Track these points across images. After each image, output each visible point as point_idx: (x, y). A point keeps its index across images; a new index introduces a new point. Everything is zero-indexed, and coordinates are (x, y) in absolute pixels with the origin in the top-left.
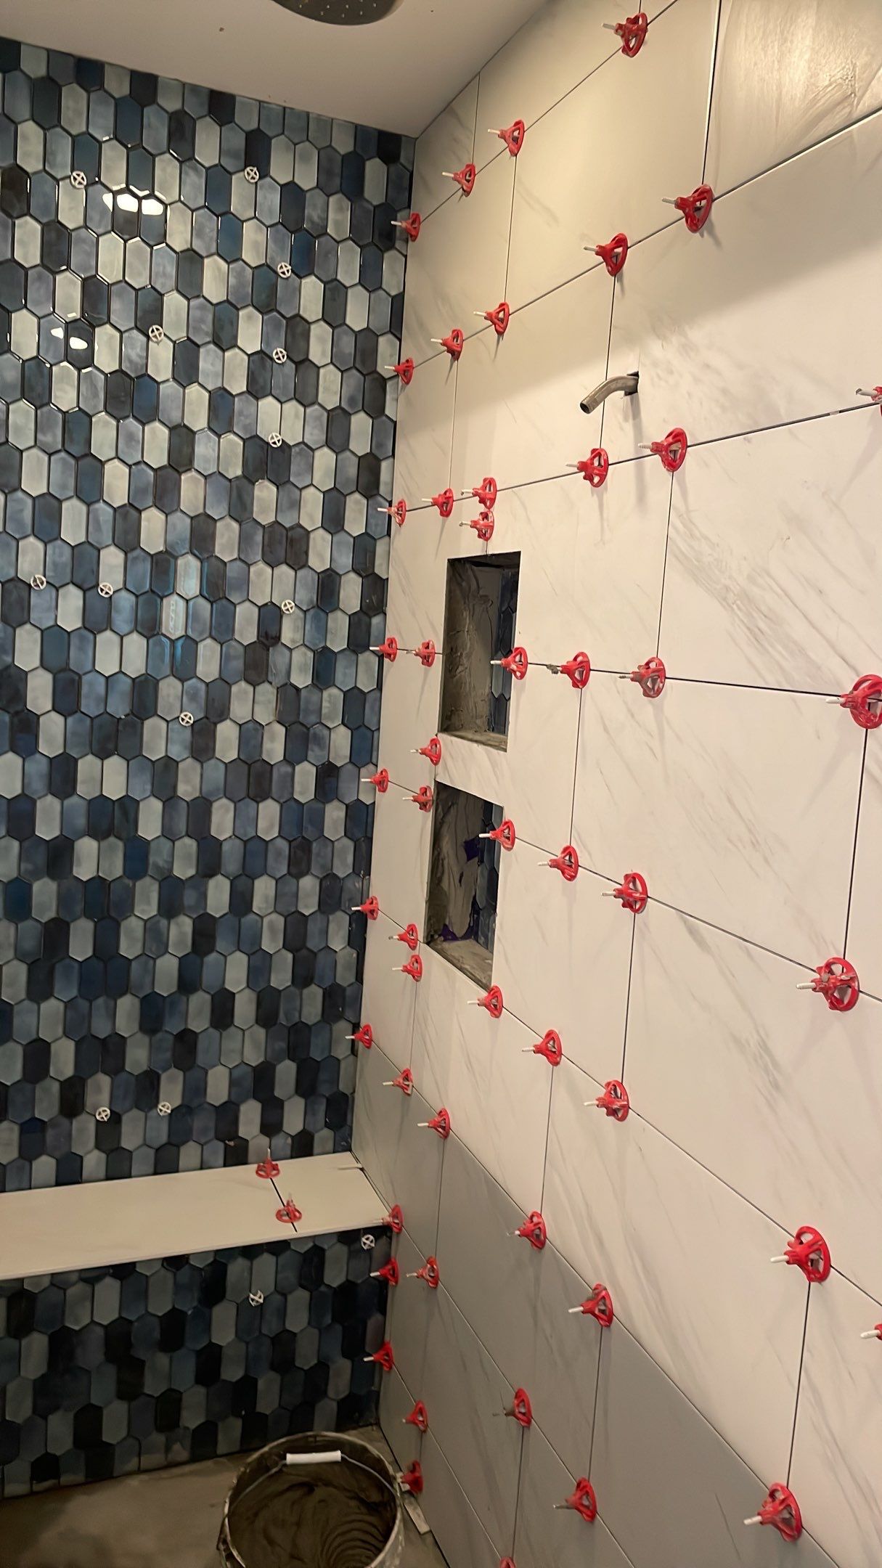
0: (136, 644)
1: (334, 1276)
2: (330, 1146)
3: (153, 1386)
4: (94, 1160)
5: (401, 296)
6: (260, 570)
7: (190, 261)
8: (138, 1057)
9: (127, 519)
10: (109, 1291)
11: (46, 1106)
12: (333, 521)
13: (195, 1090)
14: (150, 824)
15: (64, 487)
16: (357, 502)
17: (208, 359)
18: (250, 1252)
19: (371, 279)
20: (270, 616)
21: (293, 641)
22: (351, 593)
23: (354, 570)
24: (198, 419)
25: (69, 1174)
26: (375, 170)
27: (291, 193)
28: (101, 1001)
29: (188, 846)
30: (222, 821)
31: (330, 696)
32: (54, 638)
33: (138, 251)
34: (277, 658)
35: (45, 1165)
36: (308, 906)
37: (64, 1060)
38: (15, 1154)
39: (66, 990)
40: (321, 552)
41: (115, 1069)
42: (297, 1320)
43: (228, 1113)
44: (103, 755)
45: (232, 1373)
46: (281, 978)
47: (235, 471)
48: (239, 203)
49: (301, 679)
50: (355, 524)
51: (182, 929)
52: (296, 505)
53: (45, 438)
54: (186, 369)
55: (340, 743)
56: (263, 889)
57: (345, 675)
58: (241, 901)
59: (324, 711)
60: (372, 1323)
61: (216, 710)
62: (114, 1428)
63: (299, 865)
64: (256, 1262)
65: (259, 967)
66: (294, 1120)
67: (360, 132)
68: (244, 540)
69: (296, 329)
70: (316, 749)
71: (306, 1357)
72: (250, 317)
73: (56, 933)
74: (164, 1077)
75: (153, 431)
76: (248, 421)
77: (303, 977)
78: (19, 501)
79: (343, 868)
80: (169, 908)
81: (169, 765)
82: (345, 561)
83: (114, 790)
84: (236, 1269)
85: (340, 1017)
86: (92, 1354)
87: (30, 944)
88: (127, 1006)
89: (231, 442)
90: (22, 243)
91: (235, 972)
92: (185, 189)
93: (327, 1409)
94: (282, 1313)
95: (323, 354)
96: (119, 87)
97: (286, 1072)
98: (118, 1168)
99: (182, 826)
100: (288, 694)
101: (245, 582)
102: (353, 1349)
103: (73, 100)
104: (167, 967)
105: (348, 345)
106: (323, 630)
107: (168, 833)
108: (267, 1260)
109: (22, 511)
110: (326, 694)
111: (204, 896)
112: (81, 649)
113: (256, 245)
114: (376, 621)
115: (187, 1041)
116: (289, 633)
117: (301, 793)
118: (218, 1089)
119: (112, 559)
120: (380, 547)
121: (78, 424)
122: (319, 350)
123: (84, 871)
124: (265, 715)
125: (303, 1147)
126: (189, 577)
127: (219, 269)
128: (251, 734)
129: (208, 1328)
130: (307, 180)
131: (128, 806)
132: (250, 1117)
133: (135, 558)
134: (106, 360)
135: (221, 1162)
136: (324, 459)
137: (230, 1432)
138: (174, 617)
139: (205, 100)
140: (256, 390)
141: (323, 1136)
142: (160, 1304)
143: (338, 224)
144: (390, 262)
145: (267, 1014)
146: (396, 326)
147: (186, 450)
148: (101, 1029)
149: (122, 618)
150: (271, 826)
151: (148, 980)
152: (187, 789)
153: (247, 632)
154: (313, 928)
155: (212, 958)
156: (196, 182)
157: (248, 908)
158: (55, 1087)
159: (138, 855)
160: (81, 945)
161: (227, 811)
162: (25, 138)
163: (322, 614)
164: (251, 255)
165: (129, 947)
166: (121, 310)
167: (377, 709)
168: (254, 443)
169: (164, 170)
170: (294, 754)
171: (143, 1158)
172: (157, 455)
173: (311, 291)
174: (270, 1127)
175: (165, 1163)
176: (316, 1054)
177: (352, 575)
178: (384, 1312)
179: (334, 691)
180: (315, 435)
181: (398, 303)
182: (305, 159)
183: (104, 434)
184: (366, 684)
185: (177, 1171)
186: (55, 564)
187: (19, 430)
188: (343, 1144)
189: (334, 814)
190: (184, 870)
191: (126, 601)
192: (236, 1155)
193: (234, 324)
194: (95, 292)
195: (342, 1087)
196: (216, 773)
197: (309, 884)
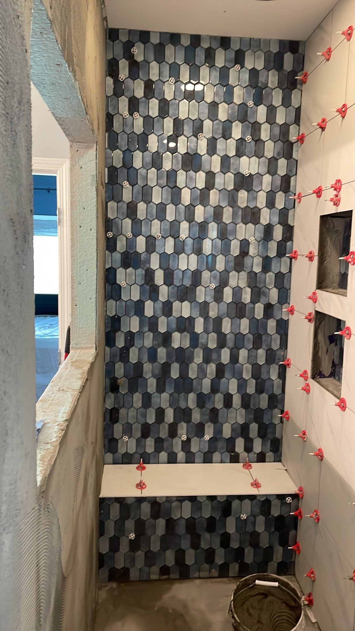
0: (193, 258)
1: (275, 512)
2: (272, 460)
3: (204, 545)
4: (181, 455)
5: (300, 107)
6: (241, 226)
7: (214, 106)
8: (196, 417)
9: (190, 209)
10: (187, 506)
11: (164, 433)
12: (271, 203)
13: (218, 431)
14: (199, 327)
15: (167, 200)
16: (280, 195)
17: (220, 144)
18: (241, 498)
19: (286, 102)
20: (245, 244)
21: (254, 254)
22: (278, 233)
23: (279, 223)
24: (216, 167)
25: (172, 459)
26: (288, 59)
27: (254, 73)
28: (182, 394)
29: (213, 336)
30: (227, 326)
31: (269, 275)
32: (164, 257)
33: (194, 105)
34: (247, 261)
35: (163, 455)
36: (261, 361)
37: (170, 416)
38: (153, 450)
39: (170, 389)
40: (266, 216)
41: (188, 420)
42: (260, 528)
43: (231, 442)
44: (182, 301)
45: (235, 545)
46: (251, 389)
47: (231, 187)
48: (232, 81)
49: (257, 269)
50: (280, 204)
51: (211, 368)
52: (255, 198)
53: (160, 182)
54: (212, 149)
55: (274, 295)
56: (243, 354)
57: (275, 266)
58: (234, 358)
59: (267, 281)
60: (292, 533)
61: (223, 282)
62: (190, 558)
63: (257, 343)
64: (243, 502)
65: (242, 385)
66: (258, 447)
67: (281, 43)
68: (234, 214)
69: (256, 127)
70: (264, 297)
71: (264, 543)
72: (237, 125)
73: (166, 368)
74: (206, 426)
75: (199, 175)
76: (236, 167)
77: (260, 390)
78: (151, 206)
79: (275, 346)
80: (207, 360)
81: (206, 304)
82: (276, 219)
83: (186, 314)
84: (235, 504)
85: (276, 407)
86: (181, 529)
87: (157, 372)
88: (192, 396)
89: (229, 176)
90: (152, 108)
91: (233, 386)
92: (212, 78)
93: (273, 565)
94: (254, 524)
95: (266, 136)
96: (186, 42)
97: (254, 427)
98: (190, 459)
99: (211, 328)
100: (252, 275)
101: (235, 232)
102: (284, 543)
103: (169, 50)
104: (206, 383)
105: (277, 131)
106: (266, 249)
107: (206, 331)
108: (247, 502)
109: (152, 210)
110: (268, 275)
111: (219, 356)
112: (174, 261)
113: (239, 96)
114: (289, 243)
115: (214, 412)
116: (252, 251)
117: (258, 315)
118: (227, 432)
119: (184, 226)
120: (291, 213)
121: (172, 175)
122: (265, 135)
123: (176, 345)
124: (243, 284)
125: (261, 458)
126: (213, 231)
127: (225, 108)
128: (237, 292)
129: (224, 526)
130: (260, 65)
131: (191, 320)
132: (240, 445)
133: (193, 225)
134: (182, 150)
135: (229, 460)
136: (267, 179)
137: (234, 568)
138: (207, 247)
139: (219, 41)
140: (239, 154)
141: (270, 455)
142: (206, 514)
143: (272, 82)
144: (295, 94)
145: (246, 403)
146: (297, 120)
147: (212, 181)
148: (183, 405)
149: (188, 248)
150: (245, 329)
151: (200, 387)
152: (213, 313)
153: (235, 251)
154: (264, 370)
155: (223, 380)
156: (216, 74)
157: (237, 361)
158: (167, 426)
159: (195, 339)
160: (175, 373)
161: (228, 322)
162: (153, 68)
163: (266, 242)
164: (237, 100)
165: (192, 375)
166: (188, 129)
167: (289, 281)
168: (239, 176)
169: (203, 72)
170: (255, 299)
171: (199, 457)
172: (201, 184)
173: (262, 110)
174: (248, 449)
175: (207, 459)
176: (266, 421)
177: (279, 225)
178: (296, 529)
179: (270, 273)
180: (263, 169)
181: (298, 110)
182: (259, 57)
183: (181, 178)
184: (284, 270)
185: (212, 463)
186: (164, 229)
187: (152, 180)
188: (278, 459)
189: (272, 324)
190: (213, 345)
191: (190, 241)
192: (235, 459)
193: (230, 128)
194: (178, 124)
195: (277, 435)
196: (224, 307)
197: (261, 352)
